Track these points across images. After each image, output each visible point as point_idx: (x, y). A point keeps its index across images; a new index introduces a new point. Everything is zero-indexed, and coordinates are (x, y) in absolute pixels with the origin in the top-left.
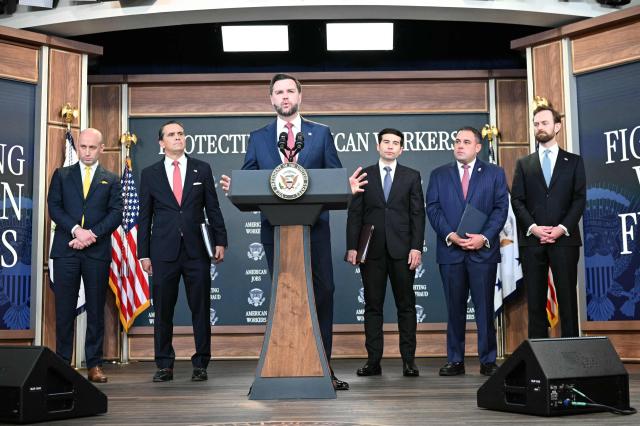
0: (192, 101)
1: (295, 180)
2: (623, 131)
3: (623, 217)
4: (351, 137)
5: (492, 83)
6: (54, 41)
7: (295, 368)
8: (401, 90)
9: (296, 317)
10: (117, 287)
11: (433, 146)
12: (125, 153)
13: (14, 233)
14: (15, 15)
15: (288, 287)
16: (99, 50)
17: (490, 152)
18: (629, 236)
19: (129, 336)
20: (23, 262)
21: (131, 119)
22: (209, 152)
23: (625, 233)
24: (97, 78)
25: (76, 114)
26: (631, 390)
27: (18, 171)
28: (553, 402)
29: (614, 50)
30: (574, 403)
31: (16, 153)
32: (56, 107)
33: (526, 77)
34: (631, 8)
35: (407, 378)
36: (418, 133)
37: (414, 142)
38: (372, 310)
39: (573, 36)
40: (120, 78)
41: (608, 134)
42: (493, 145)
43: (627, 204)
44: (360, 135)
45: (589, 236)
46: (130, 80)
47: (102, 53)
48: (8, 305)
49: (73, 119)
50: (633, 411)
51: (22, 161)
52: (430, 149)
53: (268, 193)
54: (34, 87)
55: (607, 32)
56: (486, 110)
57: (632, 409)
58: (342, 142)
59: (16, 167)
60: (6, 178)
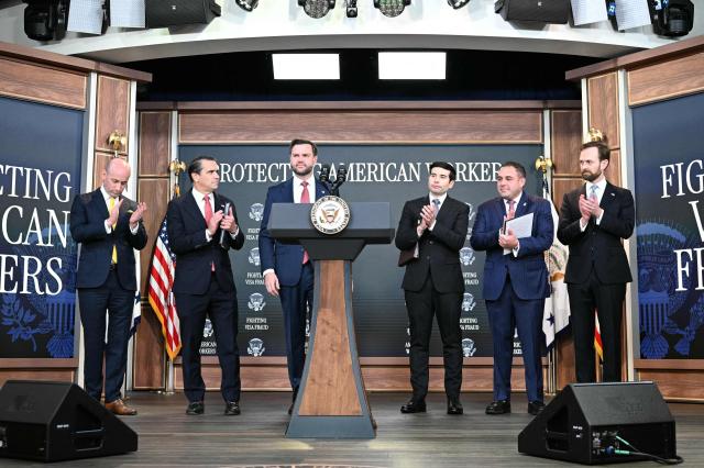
0: (242, 129)
1: (336, 214)
2: (679, 165)
3: (679, 252)
4: (402, 167)
5: (547, 113)
6: (103, 68)
7: (333, 407)
8: (454, 119)
9: (335, 354)
10: (164, 316)
11: (486, 177)
12: (174, 180)
13: (59, 261)
14: (64, 41)
15: (328, 324)
16: (148, 77)
17: (544, 184)
18: (684, 272)
19: (174, 365)
20: (68, 290)
21: (180, 146)
22: (259, 180)
23: (680, 269)
24: (146, 104)
25: (123, 141)
26: (678, 435)
27: (64, 199)
28: (596, 449)
29: (670, 82)
30: (617, 451)
31: (63, 181)
32: (103, 134)
33: (581, 109)
34: (688, 40)
35: (450, 417)
36: (470, 164)
37: (467, 173)
38: (418, 345)
39: (629, 68)
40: (170, 105)
41: (664, 168)
42: (547, 177)
43: (683, 239)
44: (411, 165)
45: (644, 271)
46: (179, 108)
47: (151, 80)
48: (52, 333)
49: (120, 146)
50: (680, 460)
51: (68, 188)
52: (483, 180)
53: (308, 227)
54: (83, 113)
55: (664, 64)
56: (540, 141)
57: (679, 458)
58: (393, 173)
59: (62, 194)
60: (53, 204)
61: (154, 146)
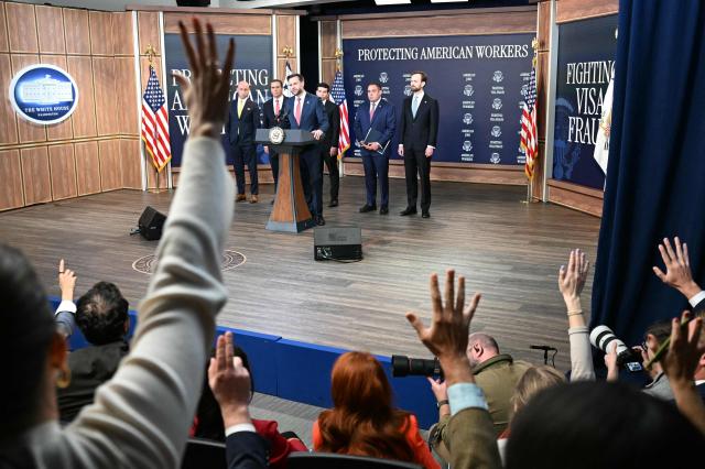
0: (373, 29)
1: (279, 135)
3: (570, 118)
4: (462, 49)
6: (277, 12)
7: (283, 218)
11: (511, 55)
16: (304, 13)
18: (572, 131)
19: (344, 162)
21: (344, 41)
22: (384, 59)
23: (570, 129)
25: (292, 51)
31: (263, 74)
32: (282, 47)
36: (502, 46)
37: (500, 52)
41: (569, 65)
43: (572, 111)
44: (467, 48)
46: (340, 18)
49: (289, 54)
51: (266, 78)
52: (509, 56)
54: (271, 37)
58: (457, 53)
59: (263, 81)
60: (259, 87)
61: (329, 42)
